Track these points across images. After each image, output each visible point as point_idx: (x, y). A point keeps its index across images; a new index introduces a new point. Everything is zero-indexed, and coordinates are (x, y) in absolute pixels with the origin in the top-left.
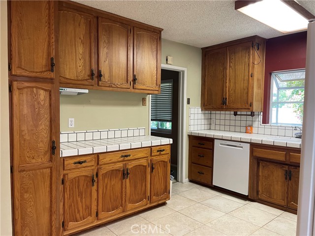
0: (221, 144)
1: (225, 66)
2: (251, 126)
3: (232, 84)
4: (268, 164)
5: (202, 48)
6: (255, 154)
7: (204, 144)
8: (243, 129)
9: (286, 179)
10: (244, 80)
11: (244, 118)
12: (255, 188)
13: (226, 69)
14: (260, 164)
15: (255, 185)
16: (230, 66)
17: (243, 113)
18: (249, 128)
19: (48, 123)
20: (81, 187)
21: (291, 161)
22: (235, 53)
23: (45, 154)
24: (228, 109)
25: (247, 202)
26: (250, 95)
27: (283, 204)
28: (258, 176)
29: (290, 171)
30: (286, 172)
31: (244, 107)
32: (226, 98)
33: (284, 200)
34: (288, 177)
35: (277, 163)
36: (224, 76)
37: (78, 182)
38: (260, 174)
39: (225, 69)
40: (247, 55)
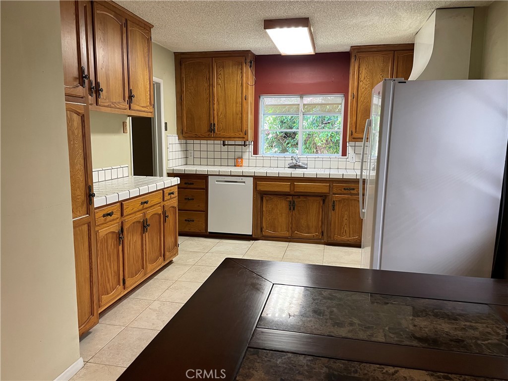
0: (217, 181)
1: (211, 83)
2: (241, 158)
3: (221, 107)
4: (272, 197)
5: (174, 53)
6: (259, 188)
7: (193, 184)
8: (232, 162)
9: (290, 209)
10: (237, 103)
11: (231, 148)
12: (259, 225)
13: (213, 86)
14: (264, 198)
15: (259, 222)
16: (218, 84)
17: (230, 143)
18: (240, 160)
19: (82, 161)
20: (109, 247)
21: (295, 190)
22: (223, 67)
23: (83, 204)
24: (215, 138)
25: (252, 242)
26: (244, 121)
27: (288, 235)
28: (262, 212)
29: (294, 201)
30: (290, 203)
31: (237, 135)
32: (214, 124)
33: (288, 231)
34: (292, 209)
35: (281, 195)
36: (211, 96)
37: (107, 241)
38: (264, 209)
39: (211, 86)
40: (240, 72)
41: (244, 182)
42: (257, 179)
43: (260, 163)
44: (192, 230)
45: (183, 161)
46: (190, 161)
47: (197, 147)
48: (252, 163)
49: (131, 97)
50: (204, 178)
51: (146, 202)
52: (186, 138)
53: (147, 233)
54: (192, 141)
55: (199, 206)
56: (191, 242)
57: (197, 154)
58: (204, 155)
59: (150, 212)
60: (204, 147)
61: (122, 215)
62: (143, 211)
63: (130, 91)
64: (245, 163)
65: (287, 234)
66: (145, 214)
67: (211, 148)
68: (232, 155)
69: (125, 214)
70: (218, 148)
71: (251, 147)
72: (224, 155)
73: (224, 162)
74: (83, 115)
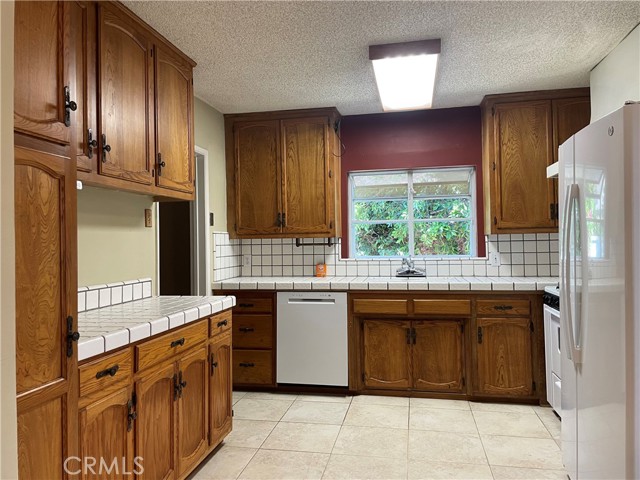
0: (290, 300)
1: (279, 154)
2: (324, 264)
3: (294, 189)
4: (378, 323)
5: (225, 115)
6: (356, 309)
7: (252, 305)
8: (309, 270)
9: (408, 342)
10: (317, 182)
11: (308, 250)
12: (359, 369)
13: (281, 160)
14: (365, 325)
15: (359, 365)
16: (288, 156)
17: (310, 241)
18: (321, 267)
19: (56, 269)
21: (416, 312)
22: (296, 133)
24: (285, 235)
25: (349, 399)
26: (329, 208)
27: (406, 386)
28: (362, 347)
29: (414, 329)
30: (408, 332)
31: (319, 229)
32: (284, 215)
33: (407, 379)
34: (411, 341)
35: (391, 319)
36: (278, 173)
37: (103, 425)
38: (366, 343)
39: (278, 159)
40: (320, 138)
41: (333, 301)
42: (354, 295)
43: (352, 270)
44: (252, 380)
45: (234, 272)
46: (246, 270)
47: (256, 250)
48: (341, 270)
49: (159, 165)
50: (270, 295)
51: (180, 342)
52: (240, 236)
53: (180, 399)
54: (248, 241)
55: (262, 341)
56: (250, 401)
57: (257, 260)
58: (267, 260)
59: (187, 359)
60: (267, 250)
61: (135, 370)
62: (174, 359)
63: (158, 156)
64: (330, 270)
65: (404, 384)
66: (177, 363)
67: (277, 250)
68: (309, 260)
69: (141, 367)
70: (288, 250)
71: (338, 248)
72: (298, 260)
73: (298, 270)
74: (63, 177)
